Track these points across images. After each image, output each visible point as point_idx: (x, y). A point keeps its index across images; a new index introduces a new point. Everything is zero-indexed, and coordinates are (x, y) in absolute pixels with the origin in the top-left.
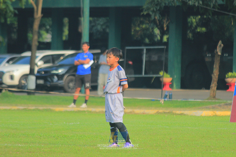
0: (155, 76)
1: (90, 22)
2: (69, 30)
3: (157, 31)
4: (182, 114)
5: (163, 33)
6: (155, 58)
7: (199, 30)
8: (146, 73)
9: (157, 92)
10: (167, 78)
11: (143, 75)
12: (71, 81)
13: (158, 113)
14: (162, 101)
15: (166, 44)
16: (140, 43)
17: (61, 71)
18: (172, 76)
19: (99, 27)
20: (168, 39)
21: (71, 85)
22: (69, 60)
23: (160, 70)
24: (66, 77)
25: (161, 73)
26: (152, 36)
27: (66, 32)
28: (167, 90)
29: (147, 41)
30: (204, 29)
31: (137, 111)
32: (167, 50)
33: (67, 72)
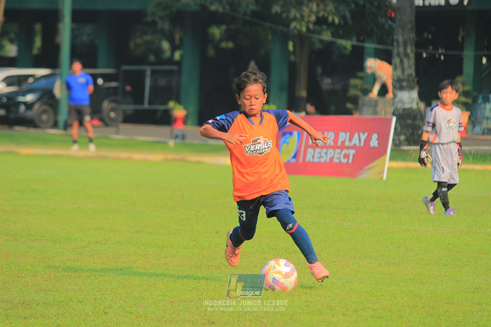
0: (162, 108)
1: (73, 30)
2: (44, 40)
3: (165, 45)
4: (198, 162)
5: (174, 48)
6: (162, 82)
7: (224, 45)
8: (150, 103)
9: (164, 130)
10: (179, 112)
11: (146, 106)
12: (44, 112)
13: (166, 160)
14: (171, 143)
15: (179, 63)
16: (142, 61)
17: (30, 98)
18: (186, 108)
19: (85, 38)
20: (181, 56)
21: (44, 117)
22: (43, 83)
23: (169, 99)
24: (36, 107)
25: (171, 104)
26: (158, 52)
27: (38, 42)
28: (179, 128)
29: (152, 58)
30: (230, 45)
31: (137, 156)
32: (179, 72)
33: (39, 100)
